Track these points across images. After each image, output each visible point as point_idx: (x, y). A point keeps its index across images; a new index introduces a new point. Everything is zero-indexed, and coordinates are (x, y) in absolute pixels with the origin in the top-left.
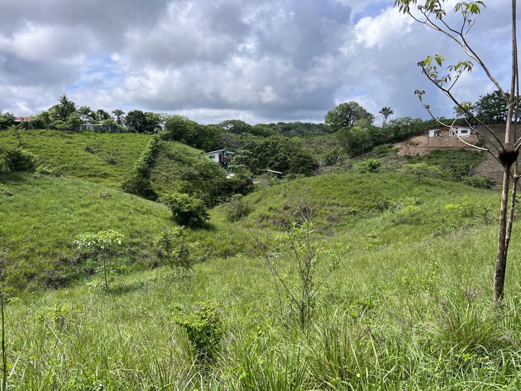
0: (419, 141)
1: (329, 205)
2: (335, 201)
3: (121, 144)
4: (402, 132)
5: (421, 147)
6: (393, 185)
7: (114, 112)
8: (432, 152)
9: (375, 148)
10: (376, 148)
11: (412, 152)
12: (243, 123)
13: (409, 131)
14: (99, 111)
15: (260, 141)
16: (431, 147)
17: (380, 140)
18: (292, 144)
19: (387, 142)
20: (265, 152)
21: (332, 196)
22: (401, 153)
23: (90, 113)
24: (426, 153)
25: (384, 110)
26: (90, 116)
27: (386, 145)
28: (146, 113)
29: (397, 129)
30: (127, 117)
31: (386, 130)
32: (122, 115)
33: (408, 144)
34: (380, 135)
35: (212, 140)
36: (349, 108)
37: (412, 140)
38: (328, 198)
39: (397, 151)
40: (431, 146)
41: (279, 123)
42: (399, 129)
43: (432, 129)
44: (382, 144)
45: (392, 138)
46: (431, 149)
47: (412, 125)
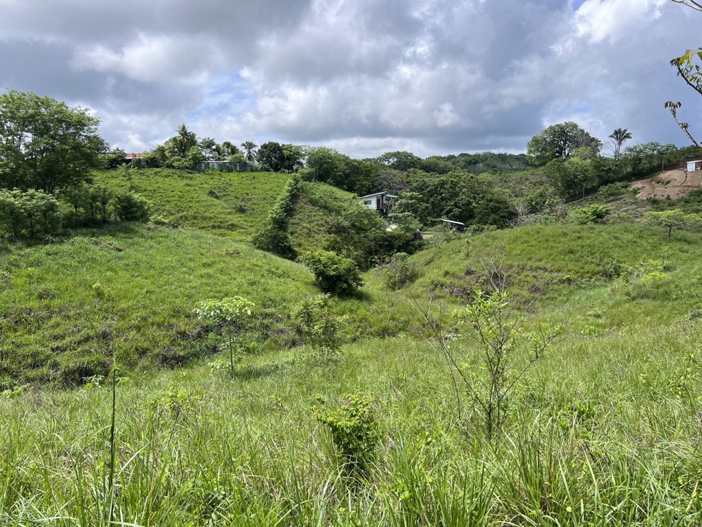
0: (671, 178)
1: (531, 269)
2: (541, 264)
3: (252, 186)
4: (645, 165)
5: (674, 187)
6: (628, 242)
7: (244, 145)
8: (691, 194)
9: (601, 188)
10: (604, 189)
11: (660, 194)
12: (411, 155)
13: (655, 163)
14: (225, 143)
15: (433, 180)
16: (689, 186)
17: (610, 177)
18: (479, 183)
19: (621, 180)
20: (441, 194)
21: (537, 257)
22: (641, 196)
23: (214, 147)
24: (681, 195)
25: (616, 133)
26: (214, 150)
27: (619, 184)
28: (283, 145)
29: (637, 160)
30: (259, 151)
31: (620, 162)
32: (254, 149)
33: (653, 183)
34: (610, 169)
35: (367, 180)
36: (564, 131)
37: (659, 176)
38: (530, 259)
39: (635, 192)
40: (689, 184)
41: (460, 155)
42: (640, 160)
43: (691, 159)
44: (612, 182)
45: (628, 173)
46: (690, 189)
47: (661, 154)
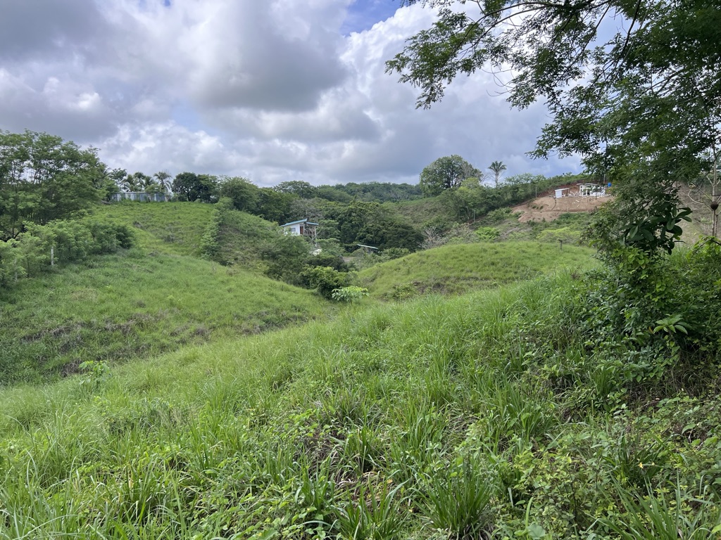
0: (544, 203)
1: (464, 279)
2: (473, 274)
3: (177, 216)
4: (521, 193)
5: (547, 211)
7: (156, 175)
8: (561, 217)
9: (489, 213)
11: (537, 217)
12: (307, 184)
13: (530, 191)
14: (136, 174)
17: (494, 204)
18: (384, 211)
19: (504, 205)
20: (351, 222)
22: (523, 219)
23: (125, 178)
24: (554, 218)
25: (494, 165)
26: (125, 181)
27: (504, 210)
28: (199, 176)
29: (515, 189)
30: (175, 181)
31: (501, 191)
32: (168, 179)
33: (530, 208)
34: (494, 196)
35: (279, 209)
36: (451, 163)
37: (534, 202)
39: (517, 216)
40: (559, 209)
43: (557, 188)
44: (498, 208)
45: (508, 200)
46: (560, 212)
47: (534, 183)
